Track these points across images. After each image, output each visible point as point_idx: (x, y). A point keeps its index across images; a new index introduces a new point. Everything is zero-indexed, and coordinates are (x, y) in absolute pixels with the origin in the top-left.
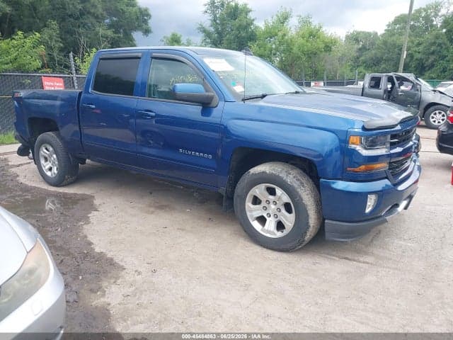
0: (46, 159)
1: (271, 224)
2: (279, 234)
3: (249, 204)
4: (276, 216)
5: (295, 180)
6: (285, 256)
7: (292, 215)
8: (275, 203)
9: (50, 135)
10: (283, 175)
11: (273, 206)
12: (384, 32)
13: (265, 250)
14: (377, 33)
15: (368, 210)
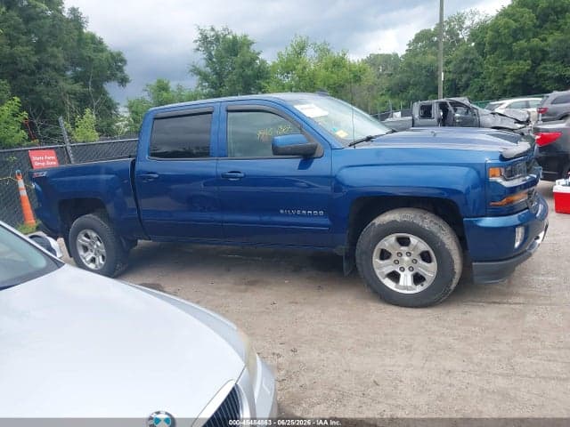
0: (86, 249)
1: (406, 279)
2: (419, 289)
3: (376, 261)
4: (411, 269)
5: (432, 224)
6: (428, 311)
7: (432, 264)
8: (409, 254)
9: (90, 218)
10: (418, 221)
11: (406, 258)
12: (405, 53)
13: (403, 309)
14: (397, 55)
15: (517, 244)
